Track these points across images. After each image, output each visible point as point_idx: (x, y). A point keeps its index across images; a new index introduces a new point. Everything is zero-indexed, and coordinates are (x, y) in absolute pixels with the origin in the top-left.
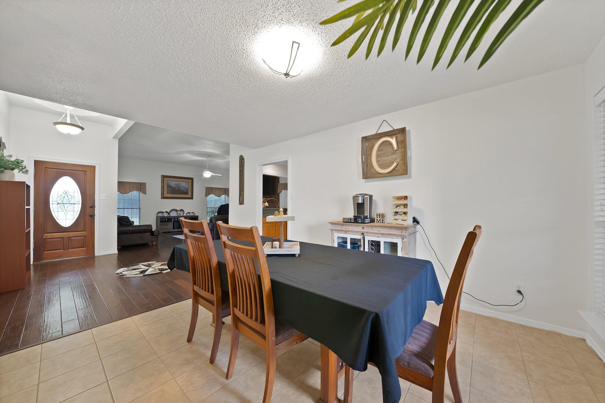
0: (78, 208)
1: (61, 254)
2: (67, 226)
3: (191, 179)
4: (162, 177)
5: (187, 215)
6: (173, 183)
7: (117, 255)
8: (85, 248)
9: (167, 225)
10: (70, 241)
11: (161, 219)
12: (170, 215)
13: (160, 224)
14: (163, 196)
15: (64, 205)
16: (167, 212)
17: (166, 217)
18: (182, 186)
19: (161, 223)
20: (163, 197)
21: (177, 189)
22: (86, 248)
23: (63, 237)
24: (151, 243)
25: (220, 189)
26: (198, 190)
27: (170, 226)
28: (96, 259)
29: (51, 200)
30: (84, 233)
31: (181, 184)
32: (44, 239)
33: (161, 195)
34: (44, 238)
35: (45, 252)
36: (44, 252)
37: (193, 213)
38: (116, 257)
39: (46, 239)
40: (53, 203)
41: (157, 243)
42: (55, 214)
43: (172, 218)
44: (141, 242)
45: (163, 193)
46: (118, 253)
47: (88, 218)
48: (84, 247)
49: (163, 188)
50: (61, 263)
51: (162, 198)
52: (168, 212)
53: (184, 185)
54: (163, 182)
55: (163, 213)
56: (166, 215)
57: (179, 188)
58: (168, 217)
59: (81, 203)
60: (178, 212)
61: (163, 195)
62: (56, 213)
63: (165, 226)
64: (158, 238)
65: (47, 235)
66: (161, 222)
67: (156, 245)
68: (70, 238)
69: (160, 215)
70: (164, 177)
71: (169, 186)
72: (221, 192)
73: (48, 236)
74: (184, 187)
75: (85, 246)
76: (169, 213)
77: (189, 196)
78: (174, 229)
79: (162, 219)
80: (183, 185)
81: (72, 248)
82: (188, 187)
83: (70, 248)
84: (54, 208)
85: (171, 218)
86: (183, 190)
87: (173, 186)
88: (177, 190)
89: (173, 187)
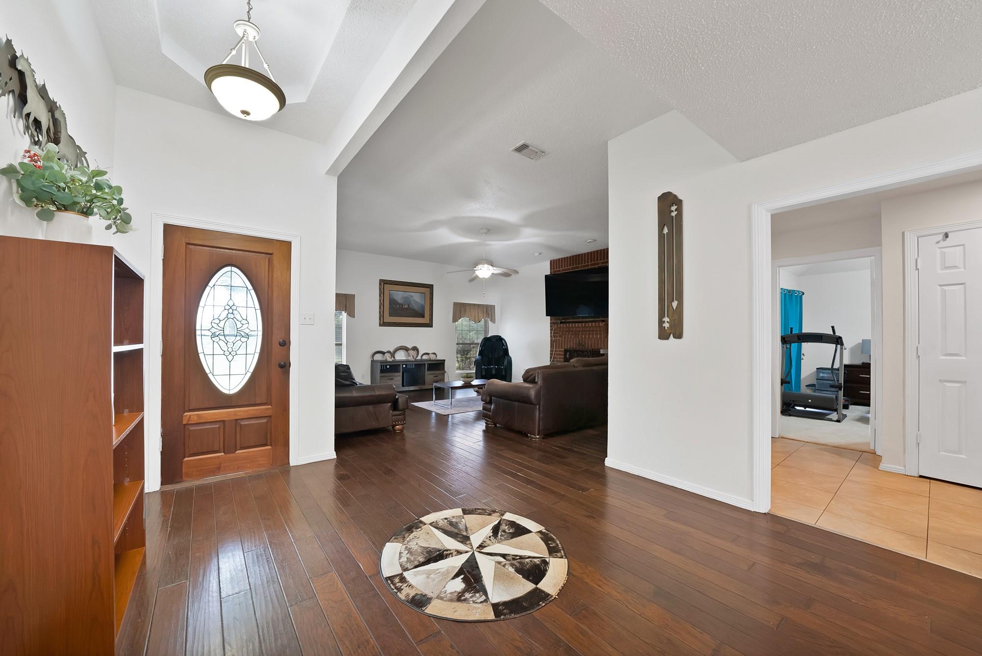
0: (255, 344)
1: (220, 464)
2: (232, 392)
3: (430, 288)
4: (380, 284)
5: (423, 358)
6: (399, 295)
7: (334, 462)
8: (269, 447)
9: (392, 379)
10: (238, 429)
11: (382, 366)
12: (394, 358)
13: (381, 377)
14: (382, 321)
15: (227, 338)
16: (389, 352)
17: (390, 362)
18: (414, 300)
19: (382, 375)
20: (383, 324)
21: (406, 306)
22: (271, 446)
23: (224, 421)
24: (391, 427)
25: (479, 305)
26: (441, 310)
27: (397, 380)
28: (293, 474)
29: (198, 327)
30: (266, 409)
31: (412, 296)
32: (185, 425)
33: (380, 319)
34: (185, 422)
35: (186, 459)
36: (184, 458)
37: (434, 354)
38: (331, 468)
39: (187, 424)
40: (204, 332)
41: (404, 428)
42: (206, 363)
43: (400, 365)
44: (373, 424)
45: (382, 316)
46: (336, 457)
47: (276, 372)
48: (266, 445)
49: (382, 305)
50: (219, 487)
51: (380, 326)
52: (392, 351)
53: (416, 298)
54: (382, 293)
55: (383, 353)
56: (388, 358)
57: (409, 306)
58: (393, 362)
59: (260, 333)
60: (409, 352)
61: (382, 319)
62: (209, 358)
63: (389, 379)
64: (404, 414)
65: (190, 416)
66: (382, 371)
67: (402, 430)
68: (239, 421)
69: (378, 357)
70: (383, 283)
71: (393, 302)
72: (479, 312)
73: (192, 417)
74: (417, 302)
75: (269, 443)
76: (393, 354)
77: (425, 320)
78: (403, 385)
79: (384, 366)
80: (416, 300)
81: (242, 448)
82: (423, 304)
83: (238, 447)
84: (204, 345)
85: (399, 363)
86: (416, 308)
87: (399, 301)
88: (407, 308)
89: (398, 303)
